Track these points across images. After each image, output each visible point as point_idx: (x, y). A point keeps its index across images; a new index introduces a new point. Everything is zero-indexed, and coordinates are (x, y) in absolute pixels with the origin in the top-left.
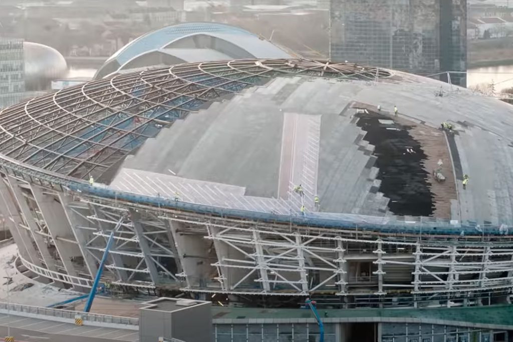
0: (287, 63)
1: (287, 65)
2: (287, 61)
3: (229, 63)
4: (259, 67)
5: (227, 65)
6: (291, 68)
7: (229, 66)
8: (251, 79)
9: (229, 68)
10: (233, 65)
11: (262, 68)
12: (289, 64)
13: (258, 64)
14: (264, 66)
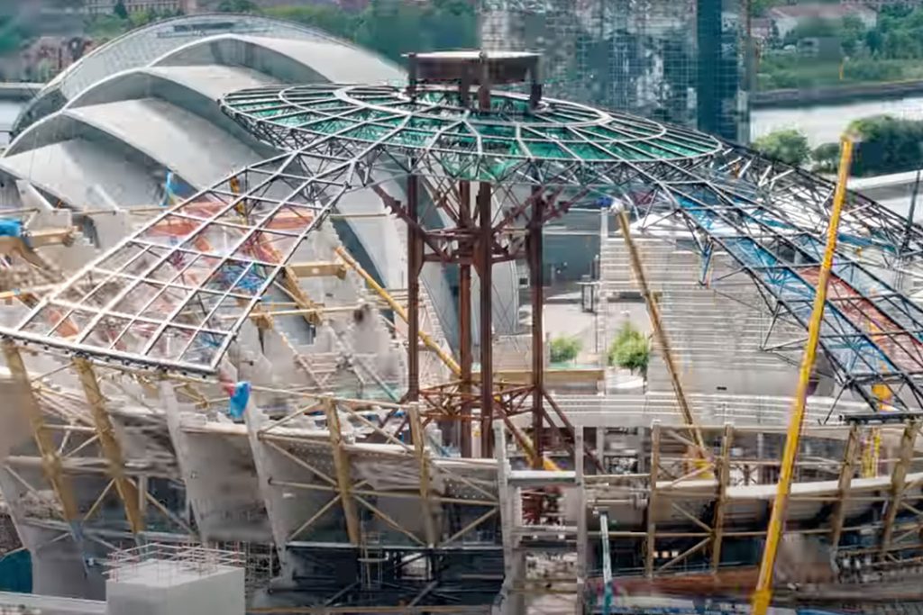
0: (395, 94)
1: (396, 99)
2: (396, 90)
3: (282, 92)
4: (340, 102)
5: (277, 97)
6: (406, 104)
7: (281, 98)
8: (326, 125)
9: (281, 102)
10: (289, 96)
11: (347, 103)
12: (400, 96)
13: (340, 94)
14: (350, 100)
